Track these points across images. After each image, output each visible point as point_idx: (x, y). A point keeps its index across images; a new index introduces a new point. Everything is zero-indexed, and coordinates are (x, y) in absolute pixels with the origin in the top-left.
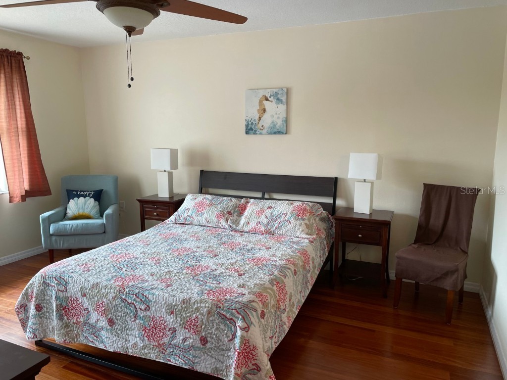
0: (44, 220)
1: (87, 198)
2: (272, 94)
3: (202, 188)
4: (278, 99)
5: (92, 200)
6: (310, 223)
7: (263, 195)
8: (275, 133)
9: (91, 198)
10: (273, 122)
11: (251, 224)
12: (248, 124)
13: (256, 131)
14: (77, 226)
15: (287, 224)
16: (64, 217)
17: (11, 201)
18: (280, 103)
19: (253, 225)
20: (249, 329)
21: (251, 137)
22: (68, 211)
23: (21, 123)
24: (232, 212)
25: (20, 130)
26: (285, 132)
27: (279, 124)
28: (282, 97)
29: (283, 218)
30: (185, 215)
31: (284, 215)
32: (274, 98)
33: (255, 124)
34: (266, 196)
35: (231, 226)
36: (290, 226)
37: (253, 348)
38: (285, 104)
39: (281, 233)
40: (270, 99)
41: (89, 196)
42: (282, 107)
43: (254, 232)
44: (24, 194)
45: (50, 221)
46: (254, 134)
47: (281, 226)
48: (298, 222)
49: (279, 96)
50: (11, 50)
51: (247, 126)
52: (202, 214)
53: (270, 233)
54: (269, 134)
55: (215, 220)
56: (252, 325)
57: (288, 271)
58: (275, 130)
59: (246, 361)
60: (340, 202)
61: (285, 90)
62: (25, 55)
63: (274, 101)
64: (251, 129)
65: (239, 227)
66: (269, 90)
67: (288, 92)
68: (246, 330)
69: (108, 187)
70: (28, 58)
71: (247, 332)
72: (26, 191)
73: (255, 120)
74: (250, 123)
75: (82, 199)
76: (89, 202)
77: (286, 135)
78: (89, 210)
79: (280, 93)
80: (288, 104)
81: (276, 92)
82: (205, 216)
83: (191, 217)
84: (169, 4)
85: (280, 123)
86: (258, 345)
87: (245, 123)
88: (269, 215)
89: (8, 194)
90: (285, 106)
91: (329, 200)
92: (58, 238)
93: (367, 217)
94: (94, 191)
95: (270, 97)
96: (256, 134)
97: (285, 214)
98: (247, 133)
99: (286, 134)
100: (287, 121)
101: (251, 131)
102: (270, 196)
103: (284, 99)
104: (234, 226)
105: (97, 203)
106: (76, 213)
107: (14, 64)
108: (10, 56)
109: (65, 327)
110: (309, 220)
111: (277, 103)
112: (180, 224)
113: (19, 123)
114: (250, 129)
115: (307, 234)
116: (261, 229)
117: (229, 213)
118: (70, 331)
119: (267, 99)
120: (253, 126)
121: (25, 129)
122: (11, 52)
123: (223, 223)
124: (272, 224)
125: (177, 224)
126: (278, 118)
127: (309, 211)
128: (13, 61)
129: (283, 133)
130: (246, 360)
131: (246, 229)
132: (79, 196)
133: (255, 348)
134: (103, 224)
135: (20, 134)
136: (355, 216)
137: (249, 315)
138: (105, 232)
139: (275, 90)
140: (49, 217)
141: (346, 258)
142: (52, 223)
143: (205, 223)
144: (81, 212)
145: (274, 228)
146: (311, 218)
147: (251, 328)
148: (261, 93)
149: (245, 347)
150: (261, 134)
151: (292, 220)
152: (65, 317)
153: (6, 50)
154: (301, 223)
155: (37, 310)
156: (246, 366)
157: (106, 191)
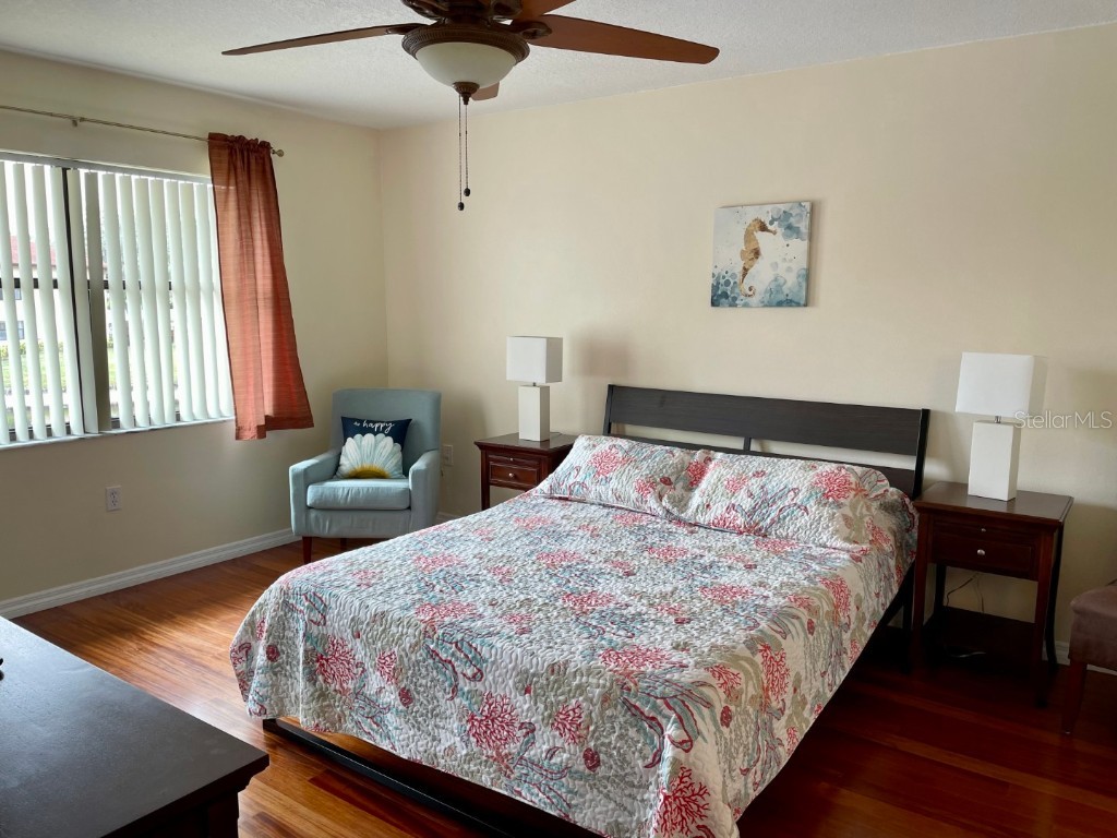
0: (296, 476)
1: (380, 436)
2: (775, 217)
3: (610, 424)
4: (789, 227)
5: (390, 439)
6: (854, 514)
7: (747, 444)
8: (780, 304)
9: (386, 435)
10: (776, 280)
11: (714, 508)
12: (718, 283)
13: (735, 299)
14: (358, 492)
15: (798, 513)
16: (335, 472)
17: (238, 437)
18: (795, 235)
19: (719, 512)
20: (692, 745)
21: (724, 312)
22: (343, 460)
23: (264, 282)
24: (673, 479)
25: (260, 296)
26: (802, 302)
27: (789, 284)
28: (799, 222)
29: (789, 499)
30: (571, 481)
31: (792, 493)
32: (780, 226)
33: (735, 283)
34: (754, 447)
35: (668, 511)
36: (807, 518)
37: (701, 789)
38: (806, 237)
39: (784, 534)
40: (770, 227)
41: (383, 432)
42: (799, 246)
43: (720, 527)
44: (263, 423)
45: (307, 478)
46: (730, 306)
47: (785, 518)
48: (826, 512)
49: (792, 220)
50: (249, 137)
51: (715, 288)
52: (608, 480)
53: (758, 532)
54: (766, 306)
55: (634, 495)
56: (700, 738)
57: (793, 625)
58: (782, 297)
59: (683, 818)
60: (933, 470)
61: (808, 205)
62: (275, 146)
63: (780, 231)
64: (725, 295)
65: (688, 514)
66: (769, 208)
67: (814, 211)
68: (685, 746)
69: (421, 414)
70: (281, 154)
71: (687, 751)
72: (267, 417)
73: (734, 275)
74: (722, 281)
75: (369, 436)
76: (382, 444)
77: (807, 309)
78: (382, 459)
79: (794, 212)
80: (811, 237)
81: (785, 212)
82: (614, 484)
83: (583, 485)
84: (549, 31)
85: (791, 282)
86: (711, 785)
87: (711, 281)
88: (756, 490)
89: (234, 423)
90: (806, 242)
91: (907, 464)
92: (320, 514)
93: (1003, 509)
94: (393, 422)
95: (771, 223)
96: (736, 306)
97: (796, 491)
98: (714, 303)
99: (806, 305)
100: (808, 276)
101: (723, 300)
102: (762, 447)
103: (803, 226)
104: (675, 511)
105: (398, 446)
106: (358, 467)
107: (253, 166)
108: (248, 150)
109: (319, 697)
110: (853, 507)
111: (786, 236)
112: (560, 498)
113: (260, 282)
114: (721, 296)
115: (846, 539)
116: (738, 522)
117: (666, 481)
118: (329, 706)
119: (763, 228)
120: (729, 288)
121: (269, 295)
122: (249, 143)
123: (652, 503)
124: (764, 511)
125: (552, 498)
126: (789, 269)
127: (853, 486)
128: (253, 161)
129: (798, 305)
130: (684, 814)
131: (701, 519)
132: (364, 432)
133: (703, 791)
134: (407, 491)
135: (261, 303)
136: (970, 505)
137: (692, 714)
138: (409, 508)
139: (783, 207)
140: (306, 471)
141: (945, 604)
142: (311, 483)
143: (612, 500)
144: (367, 465)
145: (768, 521)
146: (858, 502)
147: (695, 743)
148: (751, 215)
149: (682, 785)
150: (746, 305)
151: (812, 506)
152: (320, 678)
153: (241, 138)
154: (834, 514)
155: (269, 658)
156: (683, 828)
157: (417, 423)
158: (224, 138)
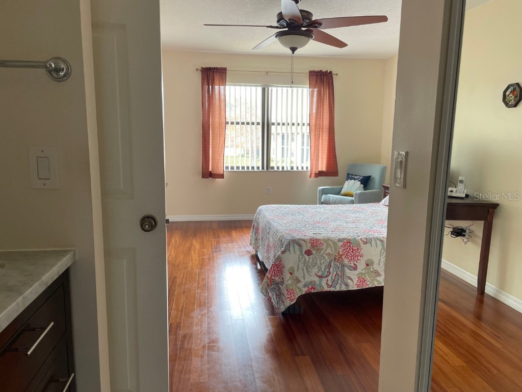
1: (357, 181)
5: (360, 182)
16: (338, 193)
17: (310, 177)
22: (343, 189)
25: (324, 127)
37: (283, 266)
44: (318, 172)
50: (324, 70)
62: (333, 72)
68: (282, 253)
69: (376, 174)
70: (336, 75)
75: (353, 180)
76: (356, 184)
78: (354, 190)
89: (310, 172)
94: (363, 177)
105: (362, 186)
106: (346, 192)
107: (325, 81)
108: (323, 75)
113: (325, 122)
121: (328, 127)
122: (323, 73)
128: (325, 78)
132: (352, 179)
135: (324, 130)
142: (324, 194)
144: (349, 191)
147: (286, 253)
153: (321, 71)
157: (373, 178)
158: (315, 72)
